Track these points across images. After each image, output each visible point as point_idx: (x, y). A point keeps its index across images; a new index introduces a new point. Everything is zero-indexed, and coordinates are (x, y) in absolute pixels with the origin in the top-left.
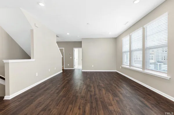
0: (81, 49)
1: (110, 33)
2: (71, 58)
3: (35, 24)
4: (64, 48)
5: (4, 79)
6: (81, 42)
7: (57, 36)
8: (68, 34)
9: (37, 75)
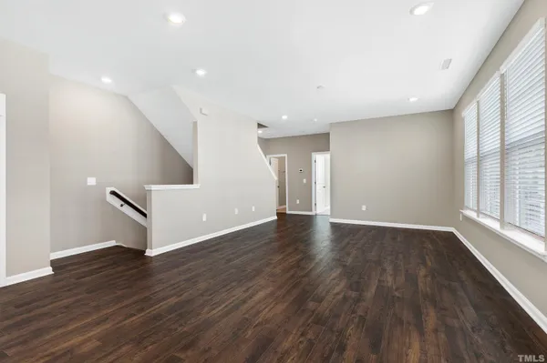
0: (327, 156)
1: (412, 100)
2: (305, 181)
3: (201, 110)
4: (286, 155)
5: (145, 215)
6: (328, 134)
7: (260, 126)
8: (285, 117)
9: (204, 219)
